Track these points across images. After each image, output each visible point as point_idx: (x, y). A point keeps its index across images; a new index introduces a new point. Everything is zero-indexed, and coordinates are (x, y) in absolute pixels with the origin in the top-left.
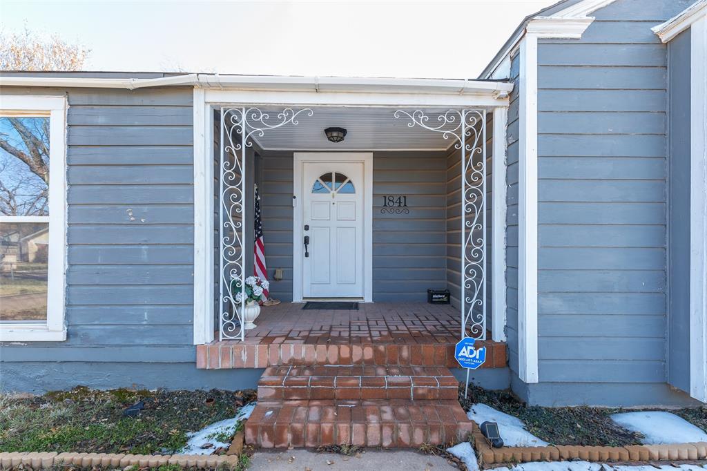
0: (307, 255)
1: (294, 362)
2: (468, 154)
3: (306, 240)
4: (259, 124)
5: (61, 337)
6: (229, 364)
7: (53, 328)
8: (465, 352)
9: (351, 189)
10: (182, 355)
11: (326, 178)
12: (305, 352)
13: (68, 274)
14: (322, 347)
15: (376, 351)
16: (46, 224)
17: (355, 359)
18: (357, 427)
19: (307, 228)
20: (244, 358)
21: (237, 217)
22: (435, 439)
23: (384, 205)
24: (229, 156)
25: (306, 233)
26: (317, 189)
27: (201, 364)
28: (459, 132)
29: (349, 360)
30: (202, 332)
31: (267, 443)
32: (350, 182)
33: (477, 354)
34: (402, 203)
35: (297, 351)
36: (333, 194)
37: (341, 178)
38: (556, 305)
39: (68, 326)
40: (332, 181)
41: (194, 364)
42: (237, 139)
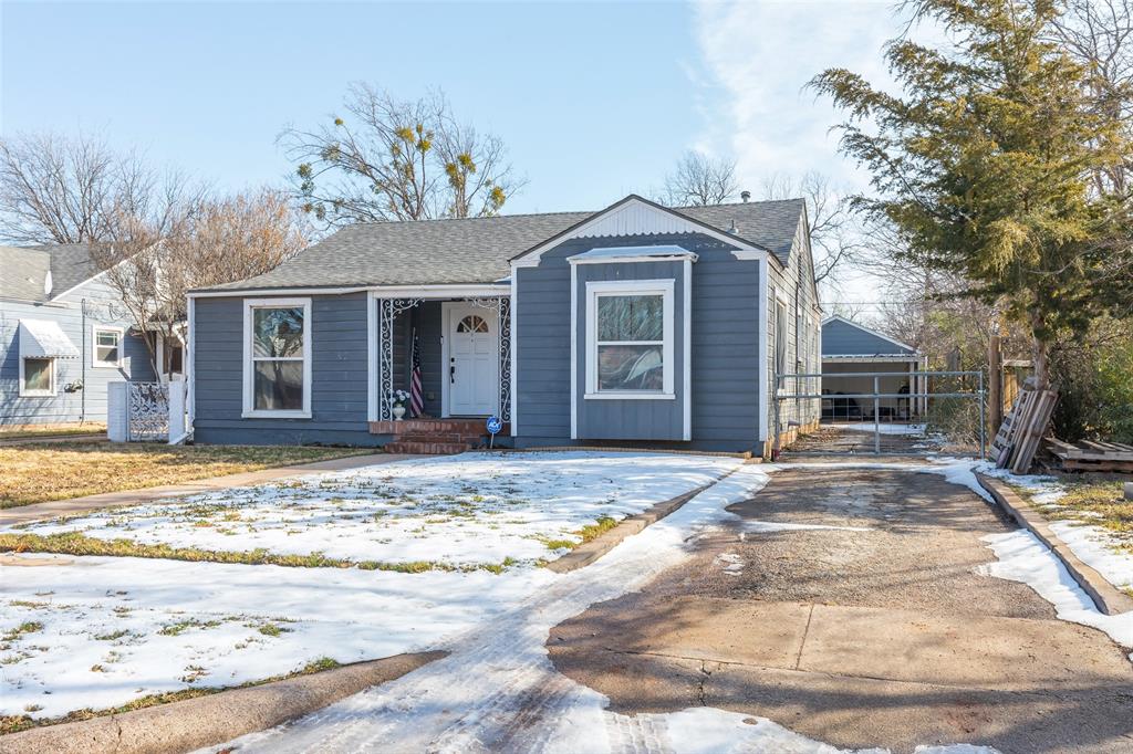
0: (454, 381)
2: (503, 320)
3: (452, 370)
4: (399, 307)
5: (310, 417)
6: (384, 432)
7: (306, 412)
8: (491, 425)
9: (485, 328)
10: (362, 427)
11: (467, 320)
12: (419, 424)
13: (312, 385)
14: (427, 423)
16: (302, 362)
17: (443, 429)
19: (453, 360)
20: (391, 428)
24: (384, 324)
25: (452, 364)
26: (460, 329)
27: (371, 431)
28: (498, 309)
30: (372, 416)
32: (484, 323)
33: (497, 425)
35: (416, 425)
36: (472, 335)
37: (478, 320)
38: (525, 398)
39: (313, 411)
40: (472, 323)
41: (368, 431)
42: (389, 315)
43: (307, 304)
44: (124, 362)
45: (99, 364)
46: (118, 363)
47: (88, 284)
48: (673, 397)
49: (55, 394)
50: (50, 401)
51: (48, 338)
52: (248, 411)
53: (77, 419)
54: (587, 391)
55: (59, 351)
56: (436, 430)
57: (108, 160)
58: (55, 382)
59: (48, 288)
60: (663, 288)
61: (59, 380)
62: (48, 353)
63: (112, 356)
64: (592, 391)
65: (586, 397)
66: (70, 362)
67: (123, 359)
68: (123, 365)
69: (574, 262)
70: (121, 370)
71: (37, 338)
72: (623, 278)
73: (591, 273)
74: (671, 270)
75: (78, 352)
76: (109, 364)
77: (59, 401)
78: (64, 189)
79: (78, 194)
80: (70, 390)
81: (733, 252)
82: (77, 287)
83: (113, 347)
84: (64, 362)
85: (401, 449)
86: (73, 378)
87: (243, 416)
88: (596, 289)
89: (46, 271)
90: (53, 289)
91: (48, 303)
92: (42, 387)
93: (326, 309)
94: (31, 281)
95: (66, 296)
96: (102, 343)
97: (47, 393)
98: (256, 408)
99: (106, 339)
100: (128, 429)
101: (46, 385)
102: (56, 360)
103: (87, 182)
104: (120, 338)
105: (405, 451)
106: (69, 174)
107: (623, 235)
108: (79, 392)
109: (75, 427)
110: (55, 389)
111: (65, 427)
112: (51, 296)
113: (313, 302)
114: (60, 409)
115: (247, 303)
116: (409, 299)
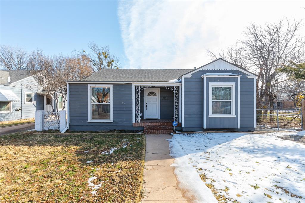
0: (146, 109)
1: (148, 126)
2: (175, 93)
3: (146, 106)
5: (113, 122)
6: (138, 126)
7: (111, 120)
8: (174, 124)
9: (155, 95)
10: (131, 125)
11: (150, 93)
12: (150, 124)
14: (152, 123)
15: (161, 124)
16: (109, 104)
18: (158, 131)
19: (146, 103)
20: (140, 125)
21: (139, 103)
22: (168, 133)
23: (162, 99)
24: (137, 93)
25: (146, 105)
26: (148, 95)
27: (134, 126)
28: (174, 89)
29: (157, 125)
30: (134, 121)
31: (147, 133)
32: (155, 94)
33: (176, 124)
34: (166, 98)
35: (149, 124)
36: (152, 97)
37: (153, 93)
38: (187, 116)
39: (113, 120)
40: (152, 94)
41: (133, 126)
42: (139, 91)
43: (111, 87)
44: (35, 102)
45: (26, 102)
46: (33, 102)
47: (23, 80)
48: (235, 116)
49: (12, 112)
50: (9, 114)
51: (9, 95)
52: (90, 120)
53: (19, 118)
54: (209, 114)
55: (13, 99)
56: (155, 125)
57: (26, 54)
58: (12, 108)
59: (9, 80)
60: (232, 85)
61: (13, 108)
62: (9, 100)
63: (31, 100)
64: (211, 115)
65: (209, 116)
66: (17, 102)
67: (34, 101)
68: (34, 103)
69: (205, 76)
70: (33, 104)
71: (5, 95)
72: (220, 81)
73: (210, 80)
74: (235, 80)
75: (20, 100)
76: (30, 103)
77: (13, 114)
78: (13, 60)
79: (17, 61)
80: (17, 110)
81: (247, 76)
82: (19, 81)
83: (31, 98)
84: (15, 103)
85: (149, 133)
86: (18, 107)
87: (88, 122)
88: (212, 85)
89: (8, 76)
90: (11, 81)
91: (9, 85)
92: (7, 110)
93: (118, 88)
94: (3, 78)
95: (16, 83)
96: (27, 97)
97: (9, 112)
98: (92, 119)
99: (28, 96)
100: (43, 126)
101: (8, 109)
102: (12, 102)
103: (20, 59)
104: (33, 96)
105: (151, 133)
106: (14, 56)
107: (216, 69)
108: (20, 111)
109: (19, 121)
110: (12, 110)
111: (15, 121)
112: (10, 83)
113: (113, 86)
114: (13, 116)
115: (89, 86)
116: (146, 86)
